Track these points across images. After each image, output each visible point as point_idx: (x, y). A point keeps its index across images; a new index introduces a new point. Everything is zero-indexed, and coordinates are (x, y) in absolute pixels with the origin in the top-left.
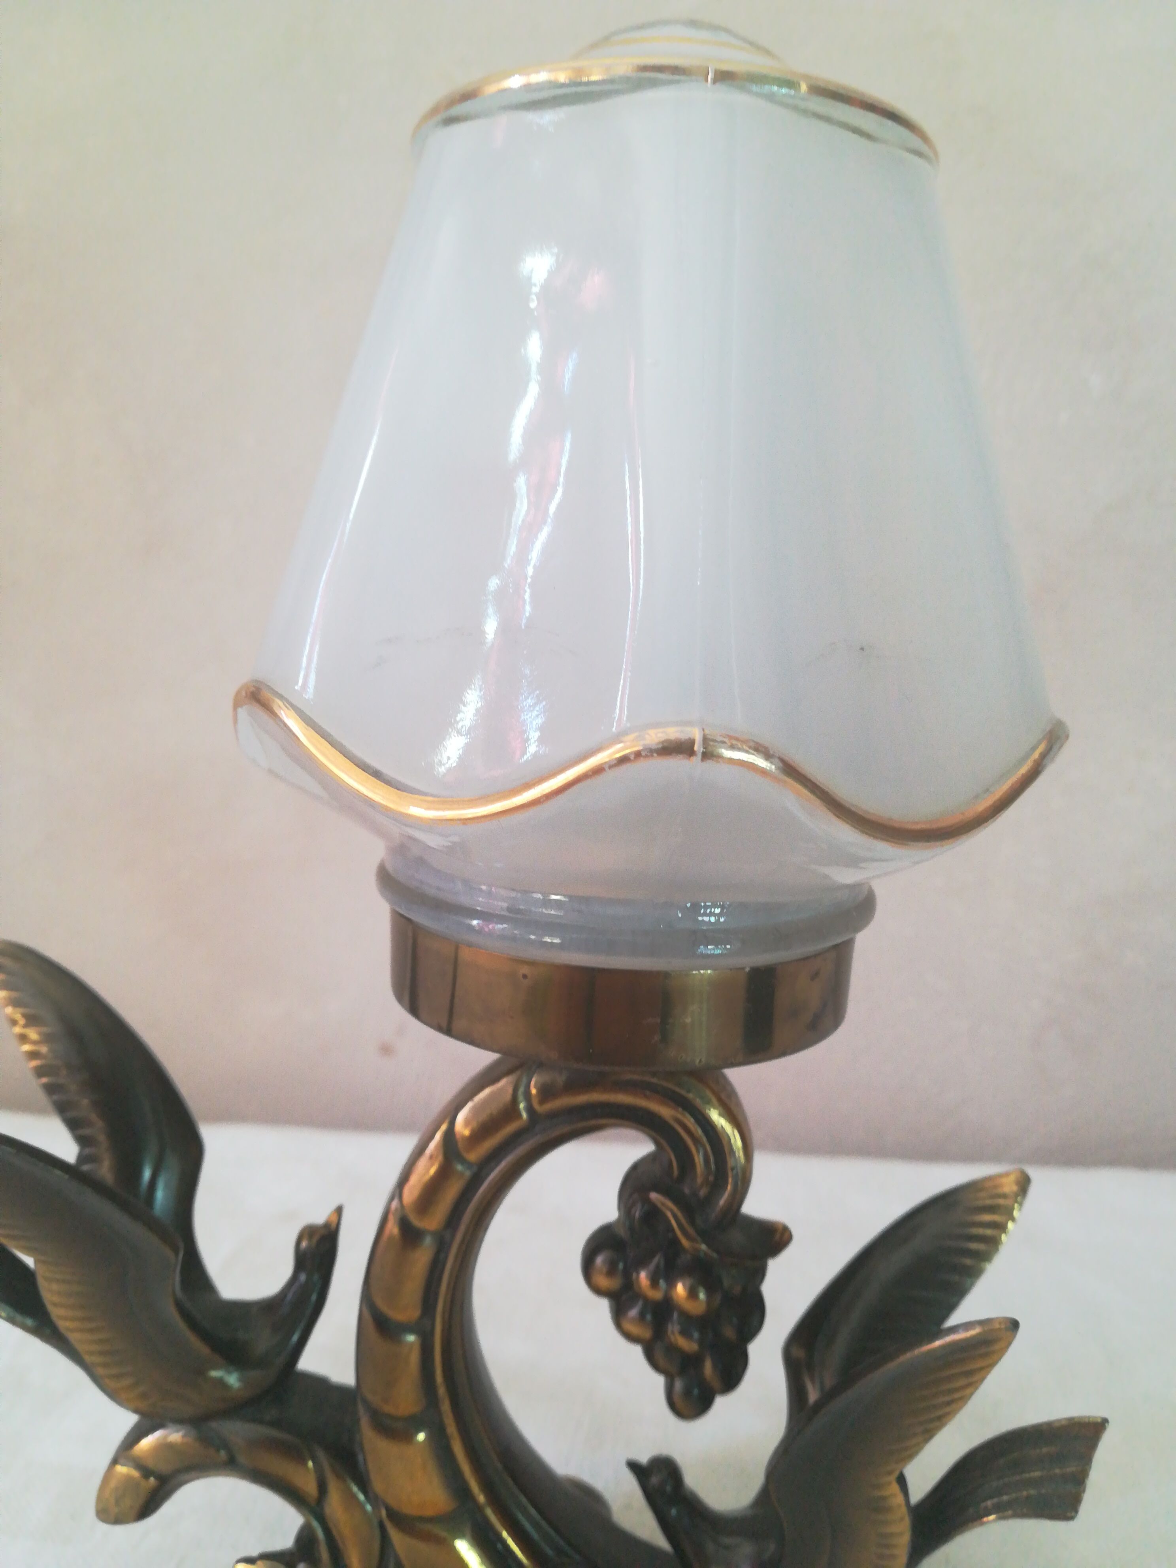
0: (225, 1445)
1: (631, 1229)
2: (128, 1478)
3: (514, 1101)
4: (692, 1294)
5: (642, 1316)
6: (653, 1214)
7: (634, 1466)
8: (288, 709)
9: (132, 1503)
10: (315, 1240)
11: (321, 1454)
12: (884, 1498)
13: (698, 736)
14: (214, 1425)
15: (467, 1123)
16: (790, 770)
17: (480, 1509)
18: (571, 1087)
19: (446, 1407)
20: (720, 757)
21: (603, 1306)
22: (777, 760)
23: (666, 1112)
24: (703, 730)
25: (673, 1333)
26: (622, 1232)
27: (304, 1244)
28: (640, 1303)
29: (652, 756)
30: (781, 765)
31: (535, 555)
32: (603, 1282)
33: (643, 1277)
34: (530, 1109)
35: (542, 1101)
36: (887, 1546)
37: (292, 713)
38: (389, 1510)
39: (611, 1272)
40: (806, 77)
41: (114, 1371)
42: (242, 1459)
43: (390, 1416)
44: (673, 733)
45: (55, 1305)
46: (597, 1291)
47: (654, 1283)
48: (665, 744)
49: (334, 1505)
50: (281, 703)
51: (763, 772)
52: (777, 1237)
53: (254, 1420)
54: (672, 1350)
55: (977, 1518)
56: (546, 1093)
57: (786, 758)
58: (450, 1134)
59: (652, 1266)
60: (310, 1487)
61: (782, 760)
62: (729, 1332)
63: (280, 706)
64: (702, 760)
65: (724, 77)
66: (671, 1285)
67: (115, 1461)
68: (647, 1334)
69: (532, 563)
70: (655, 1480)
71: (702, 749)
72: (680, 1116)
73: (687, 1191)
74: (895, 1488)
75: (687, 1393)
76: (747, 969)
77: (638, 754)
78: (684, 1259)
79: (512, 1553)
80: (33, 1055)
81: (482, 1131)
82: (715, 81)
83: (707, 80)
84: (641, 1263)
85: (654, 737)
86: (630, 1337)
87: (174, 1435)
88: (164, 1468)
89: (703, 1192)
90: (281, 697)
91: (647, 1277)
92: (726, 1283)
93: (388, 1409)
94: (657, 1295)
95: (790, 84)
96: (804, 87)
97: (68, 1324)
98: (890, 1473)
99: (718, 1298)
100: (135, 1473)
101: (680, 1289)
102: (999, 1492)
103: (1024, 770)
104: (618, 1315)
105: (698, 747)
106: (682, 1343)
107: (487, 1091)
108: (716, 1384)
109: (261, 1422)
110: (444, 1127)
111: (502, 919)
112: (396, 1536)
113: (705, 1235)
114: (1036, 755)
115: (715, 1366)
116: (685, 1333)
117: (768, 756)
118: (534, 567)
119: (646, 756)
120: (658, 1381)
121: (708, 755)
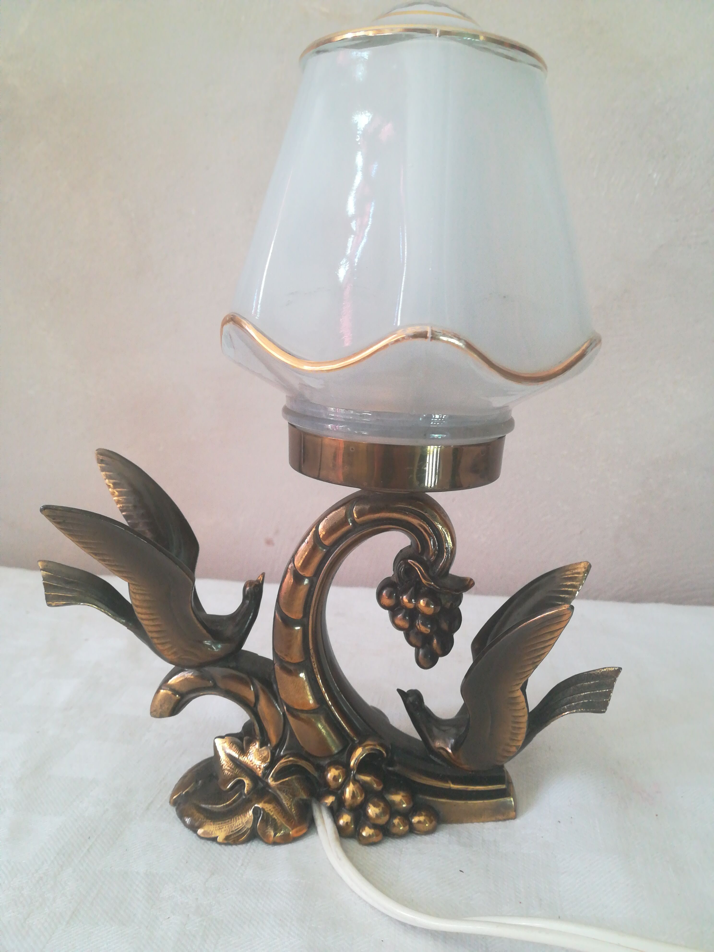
0: (212, 679)
1: (399, 577)
2: (167, 695)
3: (346, 517)
4: (427, 605)
5: (404, 617)
6: (410, 570)
7: (400, 691)
8: (249, 324)
9: (168, 707)
10: (253, 586)
11: (256, 682)
12: (515, 698)
13: (429, 330)
14: (207, 669)
15: (324, 527)
16: (469, 346)
17: (329, 707)
18: (372, 511)
19: (313, 659)
20: (439, 339)
21: (386, 613)
22: (463, 341)
23: (415, 522)
24: (432, 327)
25: (419, 624)
26: (395, 580)
27: (247, 589)
28: (404, 611)
29: (409, 339)
30: (465, 343)
31: (358, 253)
32: (386, 601)
33: (405, 599)
34: (353, 521)
35: (358, 518)
36: (518, 723)
37: (250, 326)
38: (288, 707)
39: (390, 596)
40: (483, 33)
41: (163, 641)
42: (220, 684)
43: (288, 662)
44: (418, 329)
45: (137, 606)
46: (384, 607)
47: (410, 601)
48: (415, 333)
49: (263, 706)
50: (245, 322)
51: (458, 346)
52: (467, 583)
53: (225, 667)
54: (419, 633)
55: (560, 713)
56: (361, 514)
57: (467, 341)
58: (316, 532)
59: (409, 593)
60: (251, 697)
61: (466, 341)
62: (445, 626)
63: (245, 324)
64: (431, 340)
65: (444, 33)
66: (417, 601)
67: (160, 688)
68: (406, 625)
69: (357, 257)
70: (410, 699)
71: (431, 336)
72: (422, 523)
73: (425, 558)
74: (519, 693)
75: (425, 656)
76: (452, 446)
77: (403, 338)
78: (423, 590)
79: (344, 728)
80: (118, 502)
81: (330, 531)
82: (440, 36)
83: (436, 36)
84: (404, 592)
85: (411, 331)
86: (399, 628)
87: (187, 674)
88: (184, 690)
89: (433, 558)
90: (245, 319)
91: (406, 598)
92: (443, 602)
93: (288, 659)
94: (411, 606)
95: (476, 36)
96: (482, 38)
97: (143, 617)
98: (517, 685)
99: (438, 609)
100: (170, 692)
101: (422, 602)
102: (570, 702)
103: (578, 353)
104: (393, 617)
105: (429, 335)
106: (423, 629)
107: (334, 513)
108: (439, 651)
109: (229, 667)
110: (314, 529)
111: (342, 423)
112: (290, 718)
113: (433, 579)
114: (584, 347)
115: (438, 642)
116: (424, 624)
117: (459, 339)
118: (358, 258)
119: (407, 339)
120: (412, 650)
121: (433, 338)
